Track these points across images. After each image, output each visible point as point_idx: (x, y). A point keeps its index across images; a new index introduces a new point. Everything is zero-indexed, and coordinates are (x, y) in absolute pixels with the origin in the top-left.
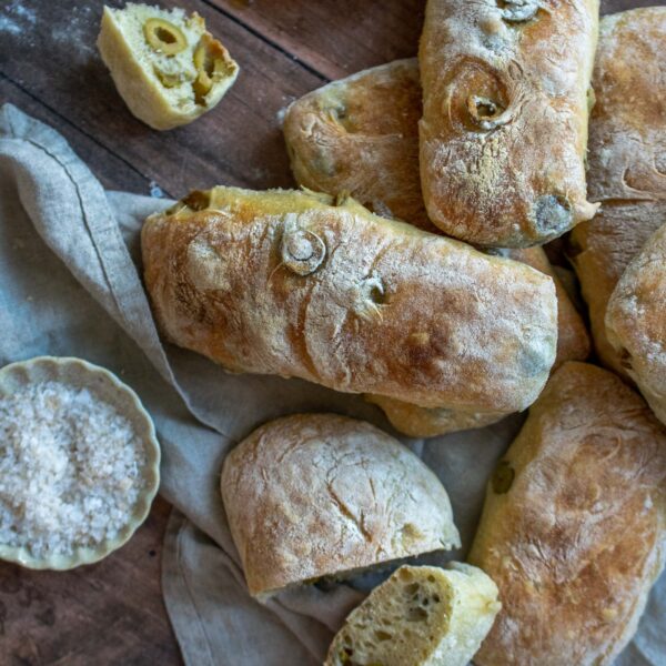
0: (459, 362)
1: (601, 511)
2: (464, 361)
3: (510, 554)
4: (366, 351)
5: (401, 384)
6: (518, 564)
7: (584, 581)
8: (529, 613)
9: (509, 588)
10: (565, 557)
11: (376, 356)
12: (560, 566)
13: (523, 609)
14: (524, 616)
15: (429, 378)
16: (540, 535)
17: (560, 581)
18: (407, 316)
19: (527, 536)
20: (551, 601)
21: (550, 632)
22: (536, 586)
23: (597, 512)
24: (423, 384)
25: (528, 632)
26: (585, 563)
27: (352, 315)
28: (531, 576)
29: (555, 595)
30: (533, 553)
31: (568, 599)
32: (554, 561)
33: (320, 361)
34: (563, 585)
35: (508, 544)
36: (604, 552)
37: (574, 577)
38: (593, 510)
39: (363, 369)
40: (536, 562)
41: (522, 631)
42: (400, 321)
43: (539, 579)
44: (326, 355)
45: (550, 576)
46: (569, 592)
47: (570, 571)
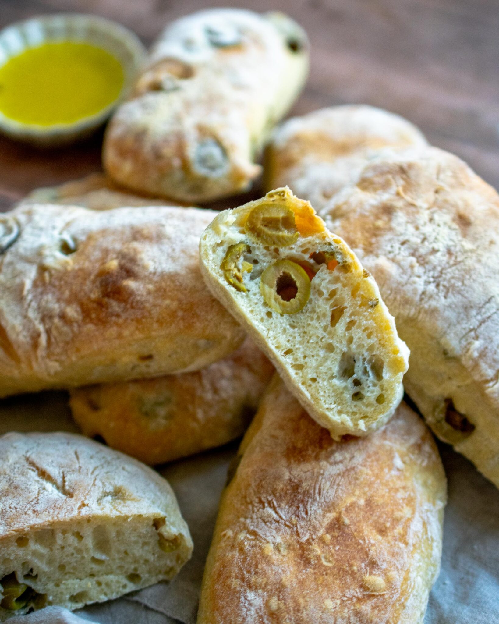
0: (151, 281)
1: (341, 462)
2: (156, 278)
3: (245, 528)
4: (58, 300)
5: (96, 325)
6: (254, 533)
7: (333, 537)
8: (272, 578)
9: (245, 559)
10: (307, 513)
11: (69, 302)
12: (303, 523)
13: (264, 573)
14: (266, 585)
15: (122, 305)
16: (274, 492)
17: (304, 539)
18: (97, 254)
19: (260, 499)
20: (297, 564)
21: (301, 601)
22: (277, 548)
23: (336, 463)
24: (118, 316)
25: (274, 603)
26: (331, 516)
27: (43, 269)
28: (270, 539)
29: (302, 556)
30: (270, 516)
31: (318, 558)
32: (294, 519)
33: (13, 327)
34: (308, 542)
35: (242, 519)
36: (353, 505)
37: (321, 532)
38: (332, 460)
39: (56, 320)
40: (274, 525)
41: (267, 604)
42: (90, 261)
43: (279, 540)
44: (19, 318)
45: (292, 535)
46: (317, 549)
47: (314, 527)
